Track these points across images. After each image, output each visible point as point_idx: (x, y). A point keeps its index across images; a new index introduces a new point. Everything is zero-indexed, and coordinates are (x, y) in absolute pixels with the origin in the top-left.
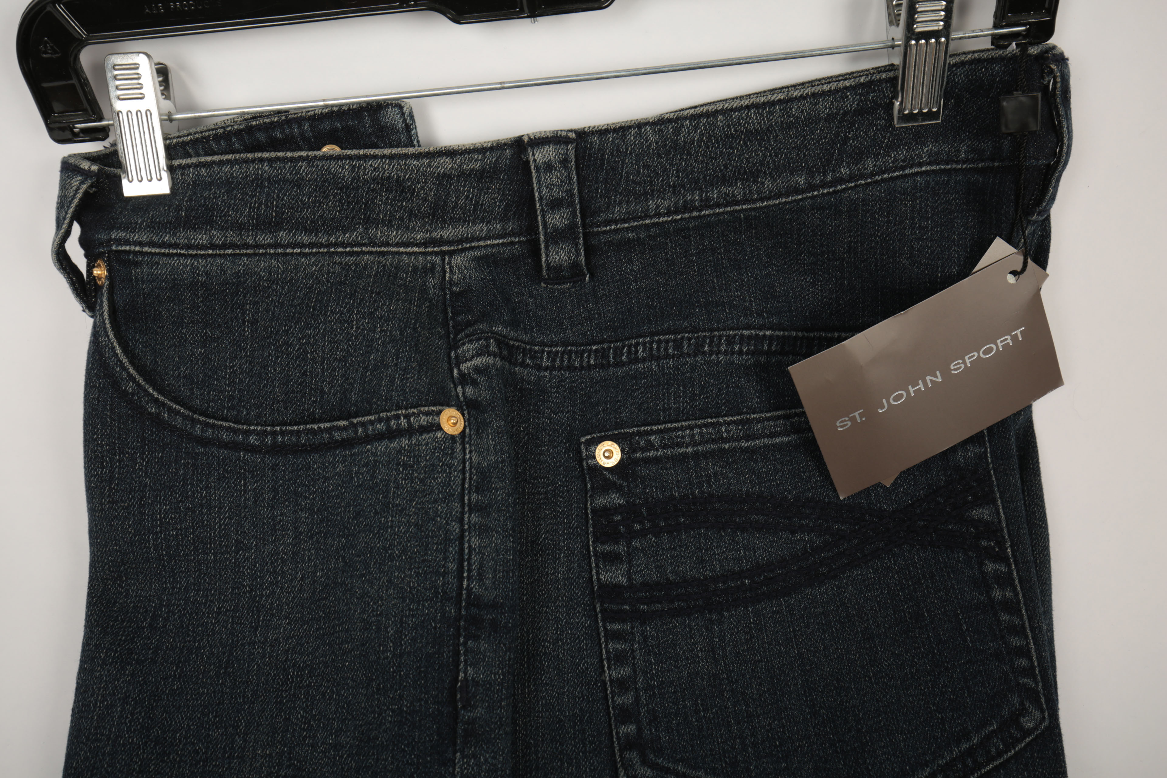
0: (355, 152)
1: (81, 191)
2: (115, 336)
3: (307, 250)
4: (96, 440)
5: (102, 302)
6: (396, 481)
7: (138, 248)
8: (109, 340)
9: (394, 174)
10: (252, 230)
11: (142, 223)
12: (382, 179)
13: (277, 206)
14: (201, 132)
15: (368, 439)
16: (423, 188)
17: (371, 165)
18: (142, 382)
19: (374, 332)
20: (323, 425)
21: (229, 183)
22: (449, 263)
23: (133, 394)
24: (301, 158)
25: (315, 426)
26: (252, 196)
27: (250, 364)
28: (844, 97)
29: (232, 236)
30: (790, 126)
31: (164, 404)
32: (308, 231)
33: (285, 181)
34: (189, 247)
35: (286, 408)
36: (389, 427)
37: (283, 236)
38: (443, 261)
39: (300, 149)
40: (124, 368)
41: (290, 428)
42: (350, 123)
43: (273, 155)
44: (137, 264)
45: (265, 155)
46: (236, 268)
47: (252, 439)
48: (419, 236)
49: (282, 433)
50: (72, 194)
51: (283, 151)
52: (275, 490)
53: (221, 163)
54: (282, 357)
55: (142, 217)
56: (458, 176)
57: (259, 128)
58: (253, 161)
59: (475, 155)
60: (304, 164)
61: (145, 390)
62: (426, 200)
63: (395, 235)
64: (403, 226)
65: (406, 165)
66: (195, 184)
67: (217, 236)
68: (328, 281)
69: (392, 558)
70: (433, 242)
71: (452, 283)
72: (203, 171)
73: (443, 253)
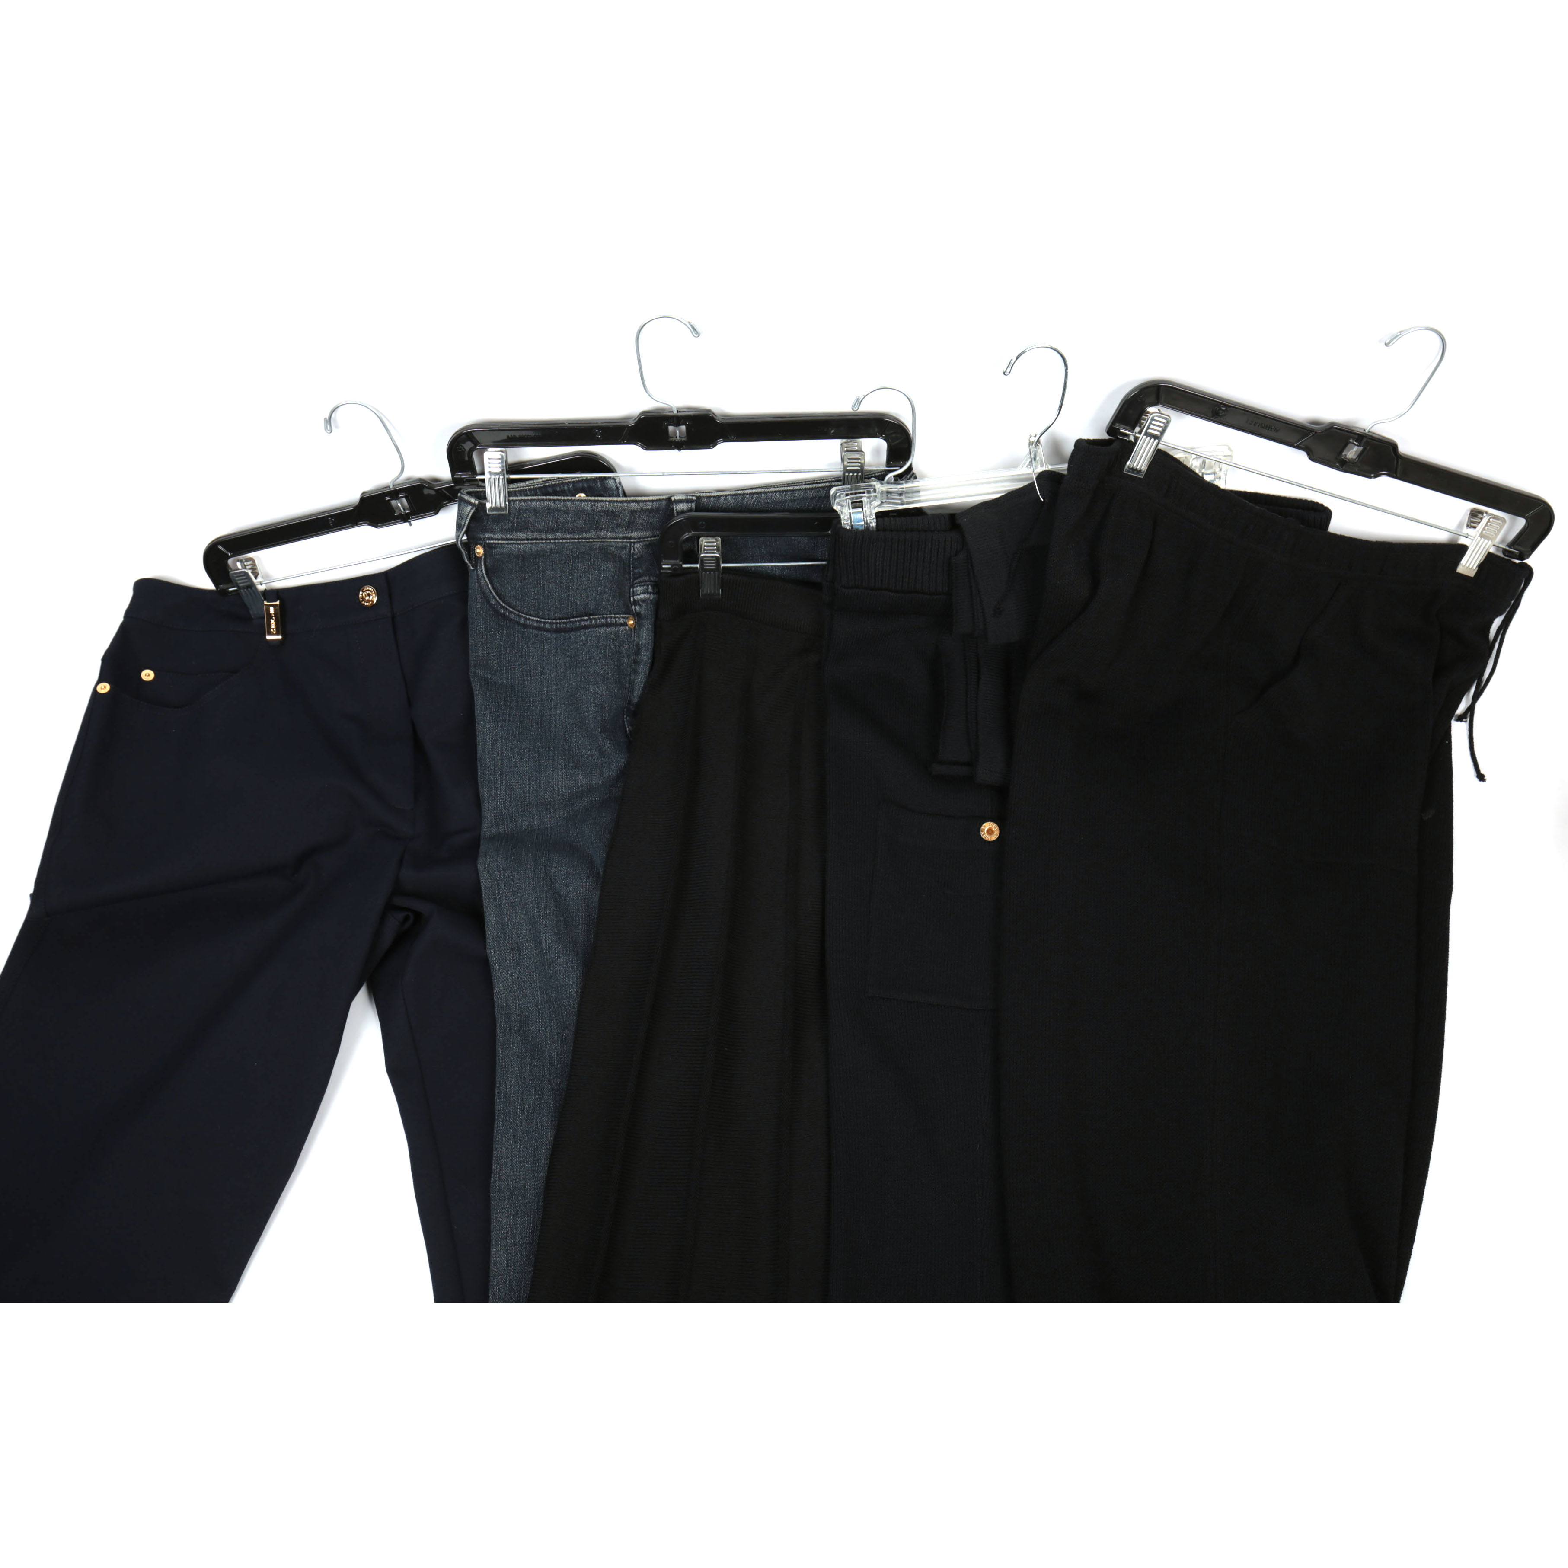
0: (593, 498)
1: (471, 513)
2: (488, 580)
3: (569, 541)
4: (480, 625)
5: (481, 565)
6: (609, 646)
7: (497, 542)
8: (486, 582)
9: (611, 509)
10: (545, 533)
11: (498, 529)
12: (605, 511)
13: (557, 522)
14: (524, 487)
15: (596, 626)
16: (624, 515)
17: (600, 505)
18: (498, 599)
19: (600, 577)
20: (576, 619)
21: (535, 511)
22: (633, 547)
23: (494, 605)
24: (568, 500)
25: (573, 620)
26: (546, 517)
27: (543, 590)
28: (819, 491)
29: (536, 535)
30: (794, 501)
31: (506, 609)
32: (570, 533)
33: (561, 510)
34: (517, 540)
35: (561, 611)
36: (607, 621)
37: (559, 535)
38: (631, 545)
39: (567, 496)
40: (491, 593)
41: (563, 621)
42: (591, 485)
43: (555, 498)
44: (495, 548)
45: (552, 498)
46: (536, 549)
47: (547, 626)
48: (621, 536)
49: (560, 623)
50: (467, 514)
51: (560, 496)
52: (556, 648)
53: (531, 500)
54: (558, 588)
55: (497, 526)
56: (640, 511)
57: (549, 486)
58: (546, 500)
59: (649, 503)
60: (570, 503)
61: (499, 603)
62: (625, 520)
63: (609, 534)
64: (613, 530)
65: (616, 505)
66: (519, 510)
67: (530, 535)
68: (577, 552)
69: (608, 678)
70: (627, 538)
71: (634, 554)
72: (523, 503)
73: (631, 542)
